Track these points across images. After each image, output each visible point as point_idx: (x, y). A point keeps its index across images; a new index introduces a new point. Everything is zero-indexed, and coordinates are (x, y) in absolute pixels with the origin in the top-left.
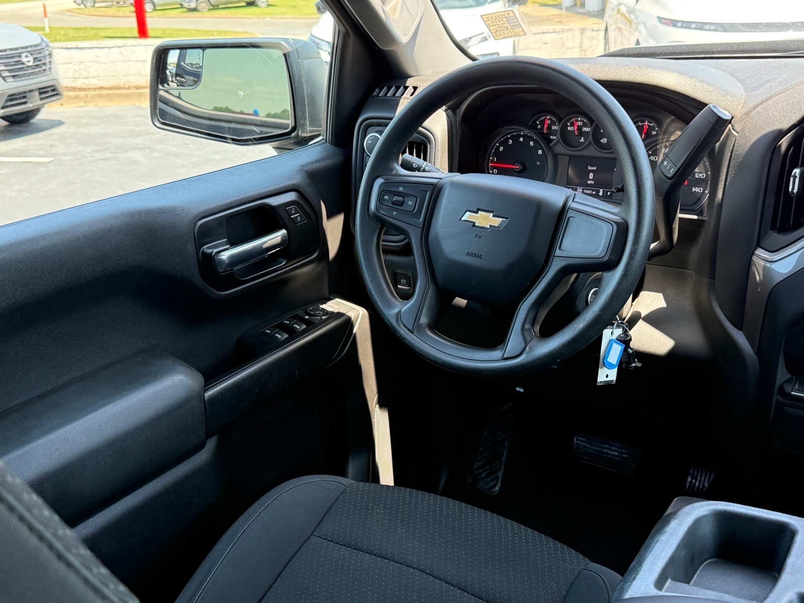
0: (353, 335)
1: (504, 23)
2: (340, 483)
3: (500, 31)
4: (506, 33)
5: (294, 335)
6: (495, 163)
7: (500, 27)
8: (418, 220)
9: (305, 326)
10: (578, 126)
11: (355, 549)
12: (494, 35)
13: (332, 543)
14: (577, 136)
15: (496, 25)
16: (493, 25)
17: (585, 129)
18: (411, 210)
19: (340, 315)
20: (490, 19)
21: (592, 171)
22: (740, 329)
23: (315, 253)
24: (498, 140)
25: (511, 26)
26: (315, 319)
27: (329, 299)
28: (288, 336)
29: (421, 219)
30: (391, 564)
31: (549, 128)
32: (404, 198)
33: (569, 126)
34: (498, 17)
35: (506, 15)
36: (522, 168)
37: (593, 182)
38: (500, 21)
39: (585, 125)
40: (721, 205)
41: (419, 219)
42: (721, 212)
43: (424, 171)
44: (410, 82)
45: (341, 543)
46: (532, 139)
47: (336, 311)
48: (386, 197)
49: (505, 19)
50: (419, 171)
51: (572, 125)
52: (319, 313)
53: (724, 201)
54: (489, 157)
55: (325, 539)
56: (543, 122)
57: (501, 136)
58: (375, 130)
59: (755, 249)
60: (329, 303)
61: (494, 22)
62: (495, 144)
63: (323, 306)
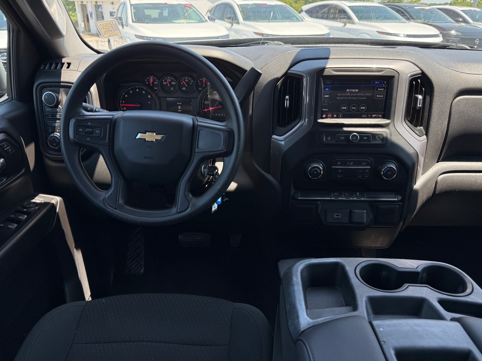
0: (57, 214)
1: (110, 28)
2: (79, 306)
3: (107, 32)
4: (111, 33)
5: (21, 224)
6: (124, 104)
7: (107, 30)
8: (105, 142)
9: (26, 216)
10: (169, 82)
11: (104, 343)
12: (104, 34)
13: (88, 344)
14: (170, 87)
15: (105, 29)
16: (103, 29)
17: (173, 83)
18: (99, 136)
19: (46, 204)
20: (102, 25)
21: (179, 105)
22: (269, 173)
23: (23, 170)
24: (124, 91)
25: (113, 30)
26: (31, 210)
27: (36, 196)
28: (17, 225)
29: (107, 141)
30: (131, 344)
31: (153, 83)
32: (92, 129)
33: (164, 82)
34: (106, 24)
35: (111, 23)
36: (141, 106)
37: (181, 111)
38: (107, 26)
39: (172, 81)
40: (252, 116)
41: (105, 140)
42: (252, 120)
43: (95, 111)
44: (64, 60)
45: (95, 342)
46: (143, 90)
47: (43, 202)
48: (81, 130)
49: (110, 25)
50: (92, 112)
51: (166, 81)
52: (33, 206)
53: (253, 114)
54: (120, 101)
55: (82, 344)
56: (149, 80)
57: (125, 89)
58: (48, 90)
59: (272, 136)
60: (36, 198)
61: (104, 27)
62: (122, 93)
63: (33, 201)
